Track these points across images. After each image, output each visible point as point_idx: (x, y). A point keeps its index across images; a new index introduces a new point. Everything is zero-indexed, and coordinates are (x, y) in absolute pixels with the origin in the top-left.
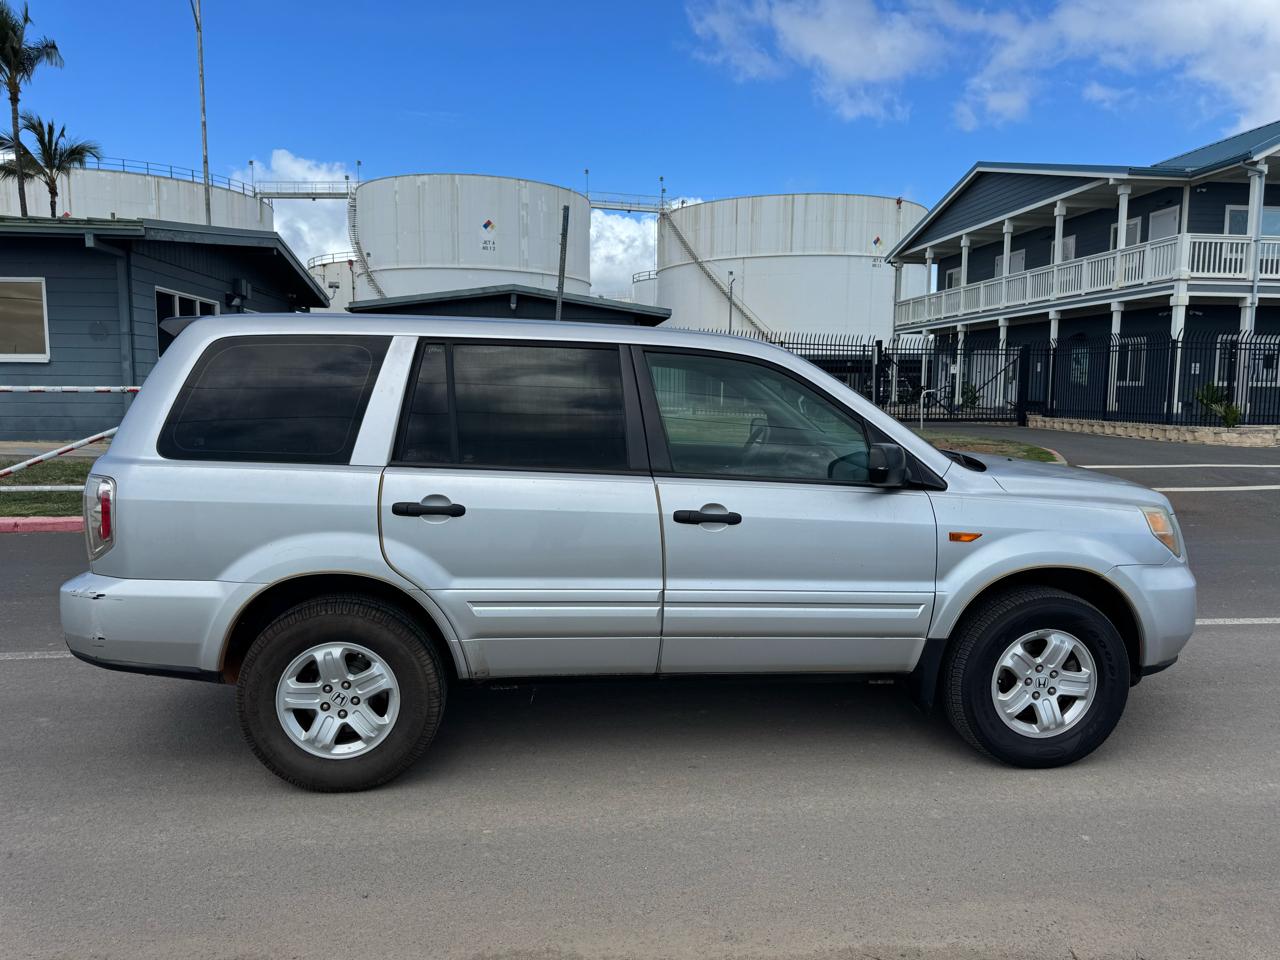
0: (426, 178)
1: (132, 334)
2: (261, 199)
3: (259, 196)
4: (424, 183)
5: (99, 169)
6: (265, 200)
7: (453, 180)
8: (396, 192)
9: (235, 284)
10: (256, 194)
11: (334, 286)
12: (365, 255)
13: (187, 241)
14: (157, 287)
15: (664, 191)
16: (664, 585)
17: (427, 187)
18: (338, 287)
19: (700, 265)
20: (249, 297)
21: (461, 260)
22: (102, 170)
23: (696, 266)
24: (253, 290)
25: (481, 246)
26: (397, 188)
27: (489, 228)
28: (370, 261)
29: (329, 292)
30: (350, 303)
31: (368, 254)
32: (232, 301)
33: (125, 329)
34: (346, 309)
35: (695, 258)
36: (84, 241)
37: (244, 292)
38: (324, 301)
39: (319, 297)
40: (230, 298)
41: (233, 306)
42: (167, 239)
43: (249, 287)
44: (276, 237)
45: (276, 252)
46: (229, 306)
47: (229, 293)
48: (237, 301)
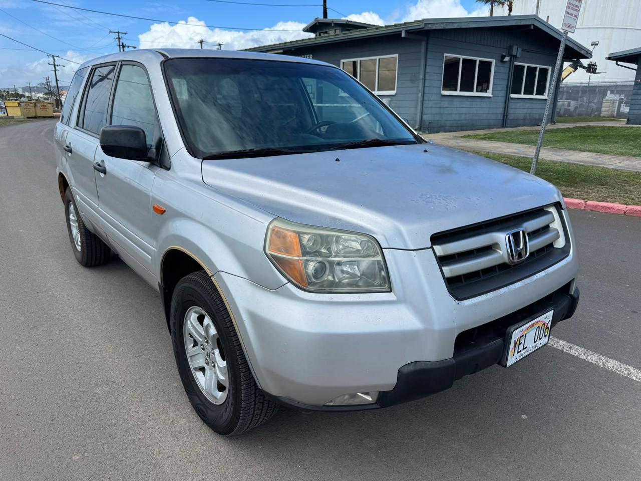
1: (424, 79)
9: (510, 49)
11: (595, 44)
13: (455, 27)
14: (446, 54)
18: (597, 45)
20: (519, 55)
24: (522, 51)
29: (590, 48)
30: (610, 54)
32: (504, 59)
33: (421, 77)
34: (606, 58)
36: (401, 34)
37: (514, 53)
38: (585, 54)
39: (582, 52)
40: (503, 57)
41: (505, 62)
42: (441, 28)
43: (520, 50)
44: (535, 18)
45: (532, 27)
46: (502, 61)
47: (504, 54)
48: (507, 59)
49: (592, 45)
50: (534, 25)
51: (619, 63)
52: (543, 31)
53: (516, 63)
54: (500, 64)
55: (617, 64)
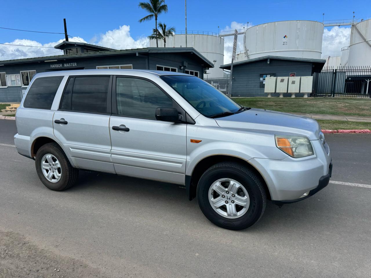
0: (266, 25)
2: (221, 37)
3: (220, 36)
4: (266, 26)
5: (181, 34)
6: (222, 37)
7: (275, 24)
8: (257, 30)
9: (183, 63)
10: (219, 36)
12: (247, 50)
14: (157, 65)
15: (354, 17)
16: (111, 148)
17: (266, 27)
18: (216, 61)
19: (367, 42)
20: (187, 66)
21: (275, 49)
22: (182, 34)
23: (365, 43)
24: (188, 64)
25: (282, 44)
26: (257, 29)
27: (285, 38)
28: (248, 52)
30: (220, 66)
31: (248, 50)
32: (181, 67)
34: (219, 68)
35: (365, 40)
36: (136, 54)
37: (185, 65)
38: (212, 66)
39: (211, 65)
40: (180, 67)
41: (181, 69)
42: (155, 52)
43: (187, 63)
44: (192, 49)
45: (192, 53)
46: (180, 69)
47: (181, 65)
48: (182, 68)
49: (214, 61)
50: (193, 52)
51: (224, 70)
52: (196, 55)
53: (186, 70)
54: (180, 70)
55: (223, 70)
